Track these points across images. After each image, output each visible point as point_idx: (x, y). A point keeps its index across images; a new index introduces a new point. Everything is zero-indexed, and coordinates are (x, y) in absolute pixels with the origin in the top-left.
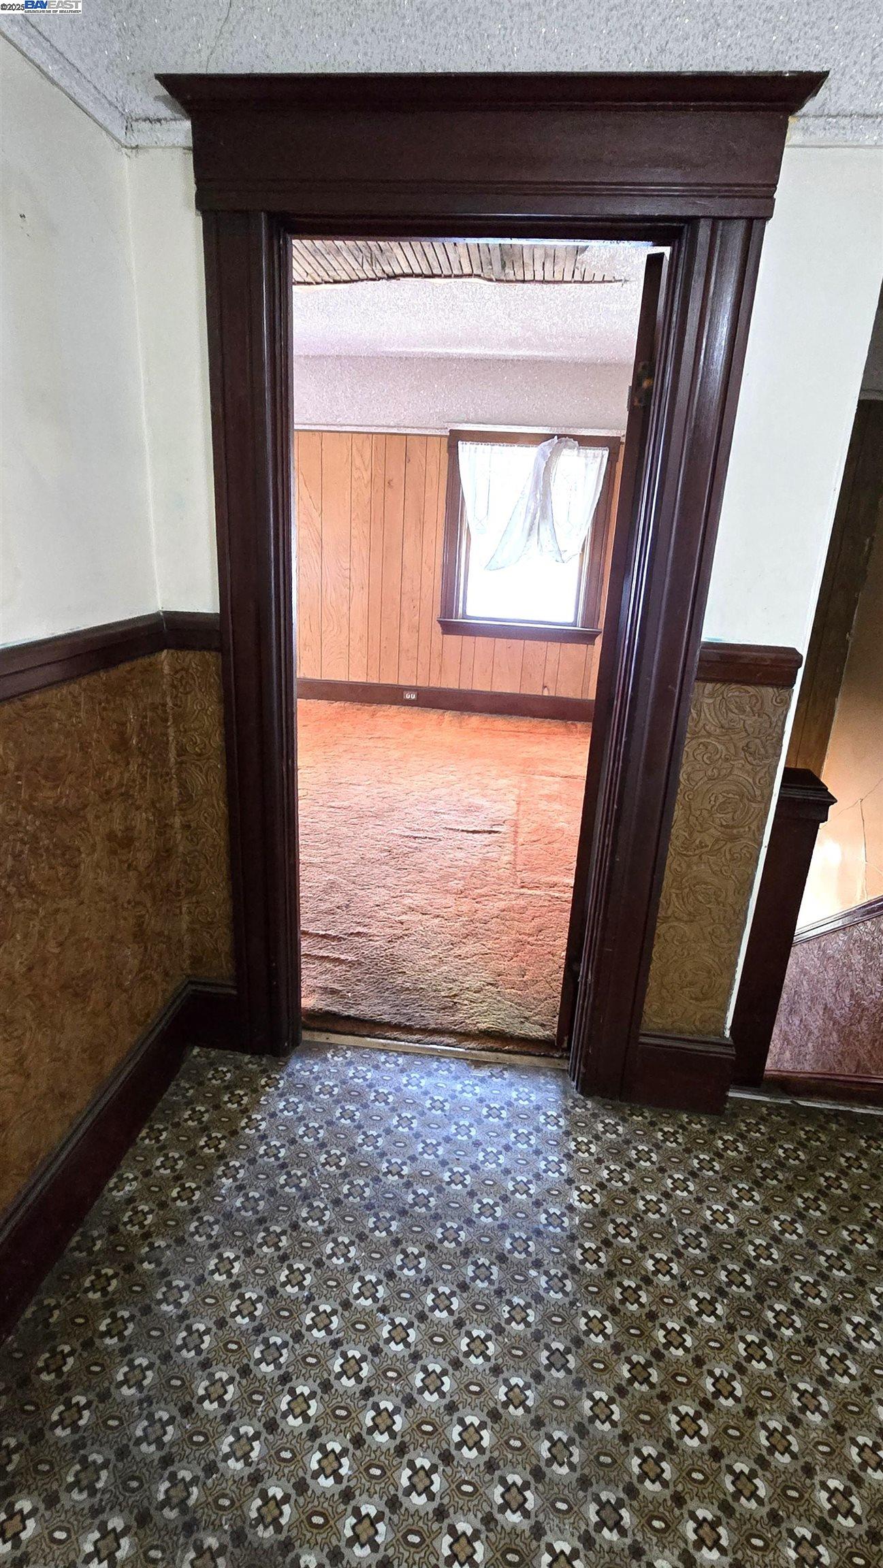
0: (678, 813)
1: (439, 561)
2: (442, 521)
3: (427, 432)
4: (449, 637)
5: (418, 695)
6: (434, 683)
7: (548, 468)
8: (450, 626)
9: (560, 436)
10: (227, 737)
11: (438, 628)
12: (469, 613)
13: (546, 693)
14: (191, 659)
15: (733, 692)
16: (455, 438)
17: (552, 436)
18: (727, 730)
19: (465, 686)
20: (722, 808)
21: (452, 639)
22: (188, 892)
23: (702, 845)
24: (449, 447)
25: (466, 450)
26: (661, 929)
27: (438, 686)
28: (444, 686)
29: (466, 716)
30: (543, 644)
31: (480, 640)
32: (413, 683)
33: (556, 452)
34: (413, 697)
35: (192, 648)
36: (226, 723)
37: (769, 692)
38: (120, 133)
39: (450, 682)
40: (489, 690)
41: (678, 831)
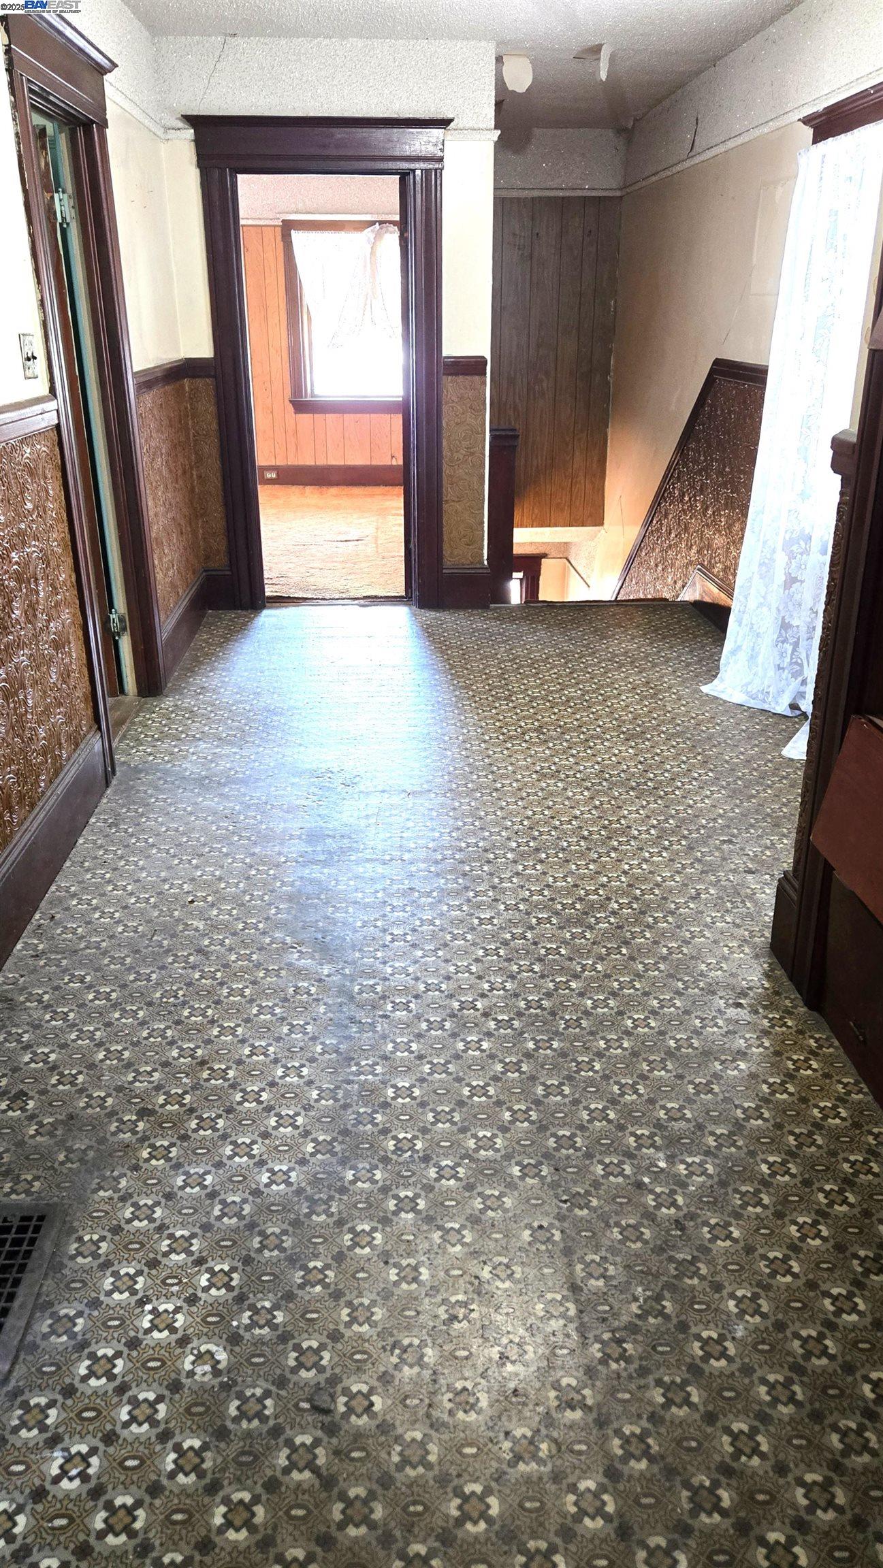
0: (445, 443)
1: (285, 344)
2: (283, 305)
3: (261, 223)
4: (300, 416)
5: (278, 475)
6: (292, 461)
7: (373, 253)
8: (301, 406)
9: (381, 222)
10: (220, 424)
11: (290, 408)
12: (316, 392)
13: (394, 463)
14: (200, 383)
15: (460, 379)
16: (287, 227)
17: (373, 223)
18: (461, 398)
19: (321, 462)
20: (464, 438)
21: (305, 418)
22: (202, 515)
23: (458, 459)
24: (283, 236)
25: (297, 237)
26: (445, 507)
27: (296, 463)
28: (301, 463)
29: (324, 488)
30: (387, 416)
31: (329, 416)
32: (272, 462)
33: (378, 236)
34: (274, 476)
35: (199, 377)
36: (219, 416)
37: (477, 378)
38: (162, 136)
39: (307, 459)
40: (342, 463)
41: (446, 452)
